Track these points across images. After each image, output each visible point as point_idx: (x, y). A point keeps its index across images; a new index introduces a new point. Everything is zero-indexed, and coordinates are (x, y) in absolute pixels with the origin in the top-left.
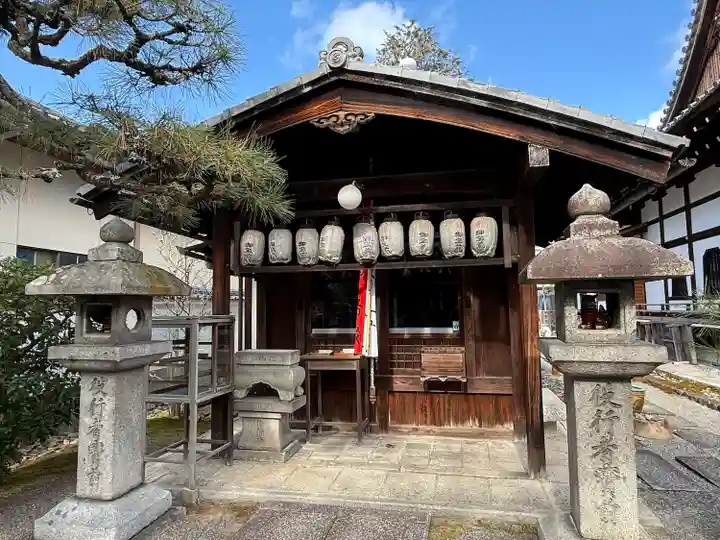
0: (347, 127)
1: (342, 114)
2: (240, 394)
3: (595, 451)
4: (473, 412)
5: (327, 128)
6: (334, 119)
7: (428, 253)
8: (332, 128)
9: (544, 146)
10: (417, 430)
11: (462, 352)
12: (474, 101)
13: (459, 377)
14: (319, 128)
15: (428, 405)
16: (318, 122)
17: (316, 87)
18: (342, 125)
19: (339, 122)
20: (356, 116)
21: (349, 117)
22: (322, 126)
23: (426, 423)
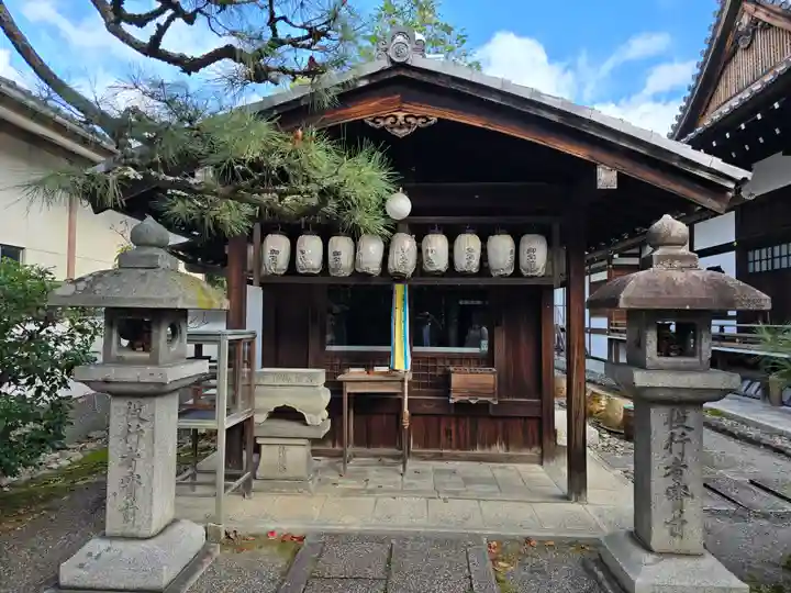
0: (406, 130)
1: (401, 115)
2: (260, 418)
3: (668, 471)
4: (500, 436)
5: (383, 128)
6: (391, 119)
7: (474, 270)
8: (389, 130)
9: (613, 168)
10: (441, 454)
11: (494, 373)
12: (545, 114)
13: (489, 399)
14: (373, 128)
15: (453, 428)
16: (373, 121)
17: (374, 81)
18: (401, 127)
19: (398, 123)
20: (417, 118)
21: (409, 119)
22: (376, 126)
23: (450, 448)
